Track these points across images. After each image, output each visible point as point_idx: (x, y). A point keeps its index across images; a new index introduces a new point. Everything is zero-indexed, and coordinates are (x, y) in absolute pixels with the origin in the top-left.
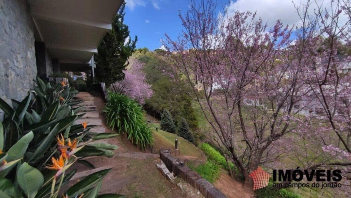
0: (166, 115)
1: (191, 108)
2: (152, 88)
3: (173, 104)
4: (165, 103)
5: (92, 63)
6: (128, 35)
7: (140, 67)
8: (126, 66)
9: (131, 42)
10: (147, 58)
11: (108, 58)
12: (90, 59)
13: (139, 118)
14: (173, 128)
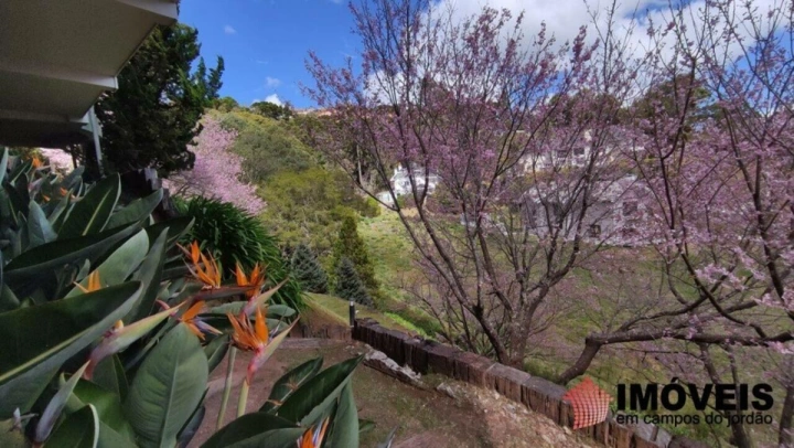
0: (305, 255)
1: (357, 236)
2: (257, 193)
3: (311, 230)
4: (292, 229)
5: (91, 122)
6: (197, 54)
7: (224, 143)
8: (193, 134)
9: (208, 72)
10: (236, 121)
11: (145, 110)
12: (87, 110)
13: (270, 254)
14: (322, 284)
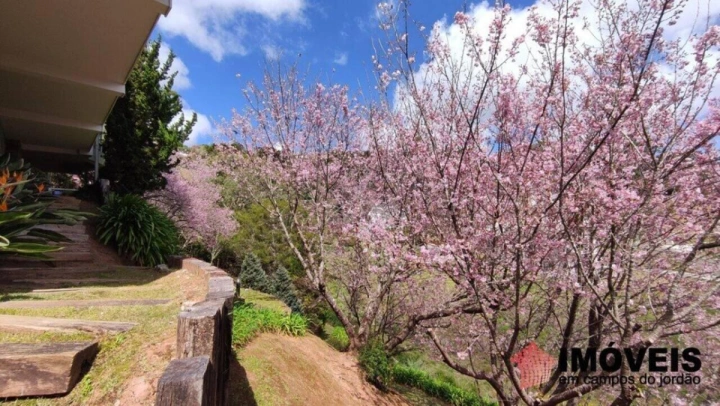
2: (232, 216)
5: (96, 154)
6: (180, 110)
8: (172, 166)
12: (91, 146)
